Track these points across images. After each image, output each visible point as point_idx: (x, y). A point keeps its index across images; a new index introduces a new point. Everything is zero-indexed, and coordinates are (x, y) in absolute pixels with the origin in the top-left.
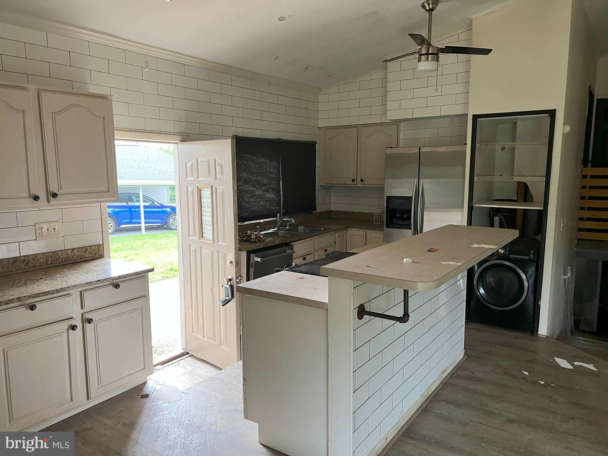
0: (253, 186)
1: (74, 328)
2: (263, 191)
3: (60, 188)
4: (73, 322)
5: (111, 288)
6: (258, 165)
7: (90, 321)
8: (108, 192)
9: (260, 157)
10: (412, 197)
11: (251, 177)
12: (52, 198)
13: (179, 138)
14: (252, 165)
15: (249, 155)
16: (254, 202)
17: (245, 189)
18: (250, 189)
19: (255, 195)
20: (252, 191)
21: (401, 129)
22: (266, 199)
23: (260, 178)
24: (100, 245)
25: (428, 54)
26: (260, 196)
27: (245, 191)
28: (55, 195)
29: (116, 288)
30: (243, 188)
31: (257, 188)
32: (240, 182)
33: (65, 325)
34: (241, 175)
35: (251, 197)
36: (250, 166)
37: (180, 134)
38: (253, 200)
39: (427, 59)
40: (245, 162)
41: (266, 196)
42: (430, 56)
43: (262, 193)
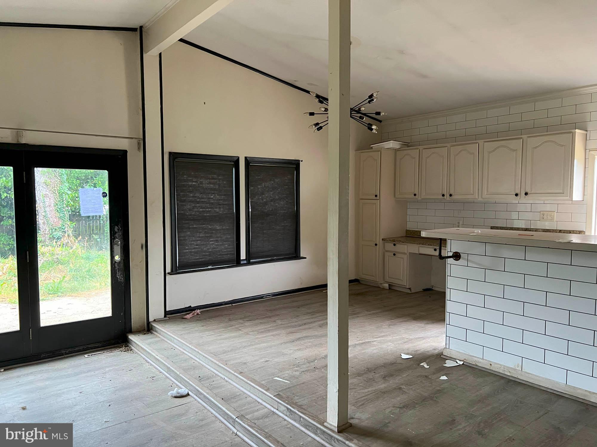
3: (529, 191)
8: (563, 193)
12: (525, 196)
24: (583, 231)
28: (526, 194)
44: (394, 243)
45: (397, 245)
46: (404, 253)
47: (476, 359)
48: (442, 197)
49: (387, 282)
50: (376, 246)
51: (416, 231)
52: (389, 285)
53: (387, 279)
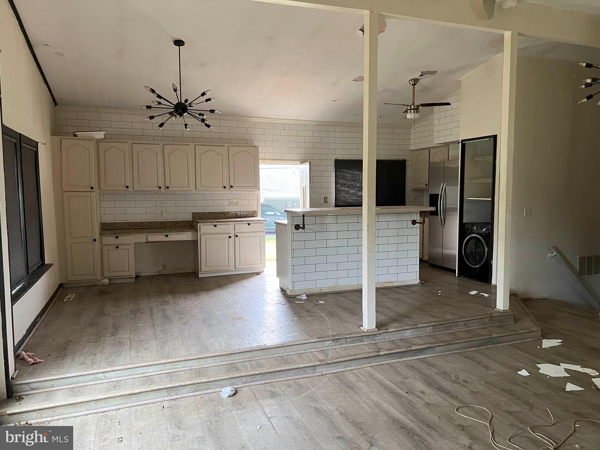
0: (348, 187)
1: (230, 237)
2: (356, 191)
3: (234, 184)
4: (230, 235)
5: (247, 225)
6: (352, 175)
7: (237, 236)
8: (255, 186)
9: (354, 171)
10: (439, 194)
11: (347, 182)
12: (231, 188)
13: (299, 162)
14: (348, 175)
15: (346, 170)
16: (348, 197)
17: (342, 189)
18: (346, 189)
19: (350, 193)
20: (347, 191)
21: (450, 149)
22: (358, 196)
23: (353, 183)
24: (256, 211)
25: (411, 109)
26: (353, 194)
27: (341, 190)
28: (232, 187)
29: (249, 225)
30: (340, 188)
31: (351, 189)
32: (338, 185)
33: (227, 236)
34: (339, 181)
35: (346, 194)
36: (346, 176)
37: (300, 160)
38: (348, 196)
39: (411, 112)
40: (342, 174)
41: (359, 194)
42: (412, 110)
43: (355, 192)
44: (117, 235)
45: (120, 238)
46: (130, 244)
47: (312, 289)
48: (158, 189)
49: (106, 278)
50: (95, 242)
51: (115, 223)
52: (109, 279)
53: (107, 274)
